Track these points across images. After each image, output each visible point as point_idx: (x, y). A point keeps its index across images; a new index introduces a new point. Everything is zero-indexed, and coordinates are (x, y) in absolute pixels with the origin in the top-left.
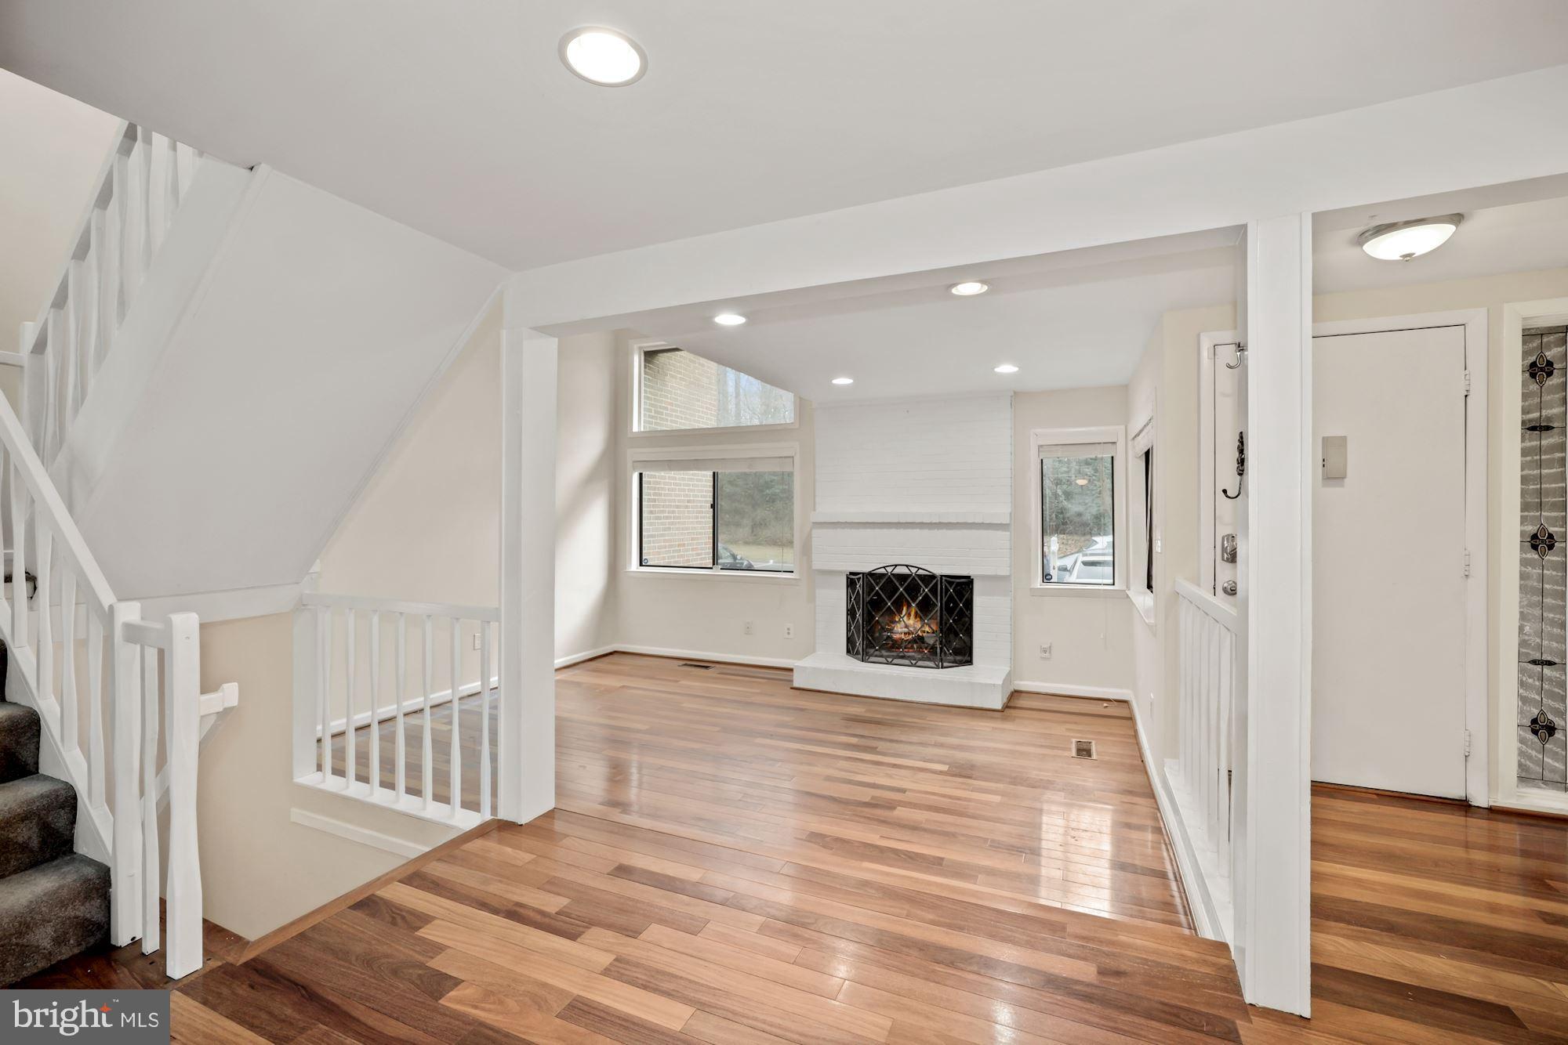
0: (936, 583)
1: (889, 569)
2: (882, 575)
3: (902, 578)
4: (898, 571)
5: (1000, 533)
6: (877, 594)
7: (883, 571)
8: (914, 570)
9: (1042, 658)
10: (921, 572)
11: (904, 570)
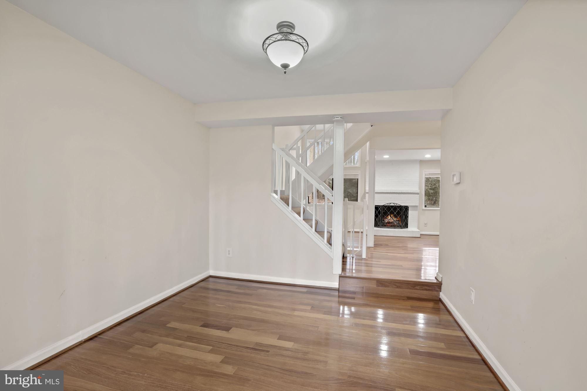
0: (401, 208)
1: (389, 204)
2: (386, 206)
3: (392, 206)
4: (391, 205)
5: (417, 195)
6: (385, 210)
7: (387, 205)
8: (395, 204)
9: (425, 226)
10: (397, 205)
11: (393, 205)
